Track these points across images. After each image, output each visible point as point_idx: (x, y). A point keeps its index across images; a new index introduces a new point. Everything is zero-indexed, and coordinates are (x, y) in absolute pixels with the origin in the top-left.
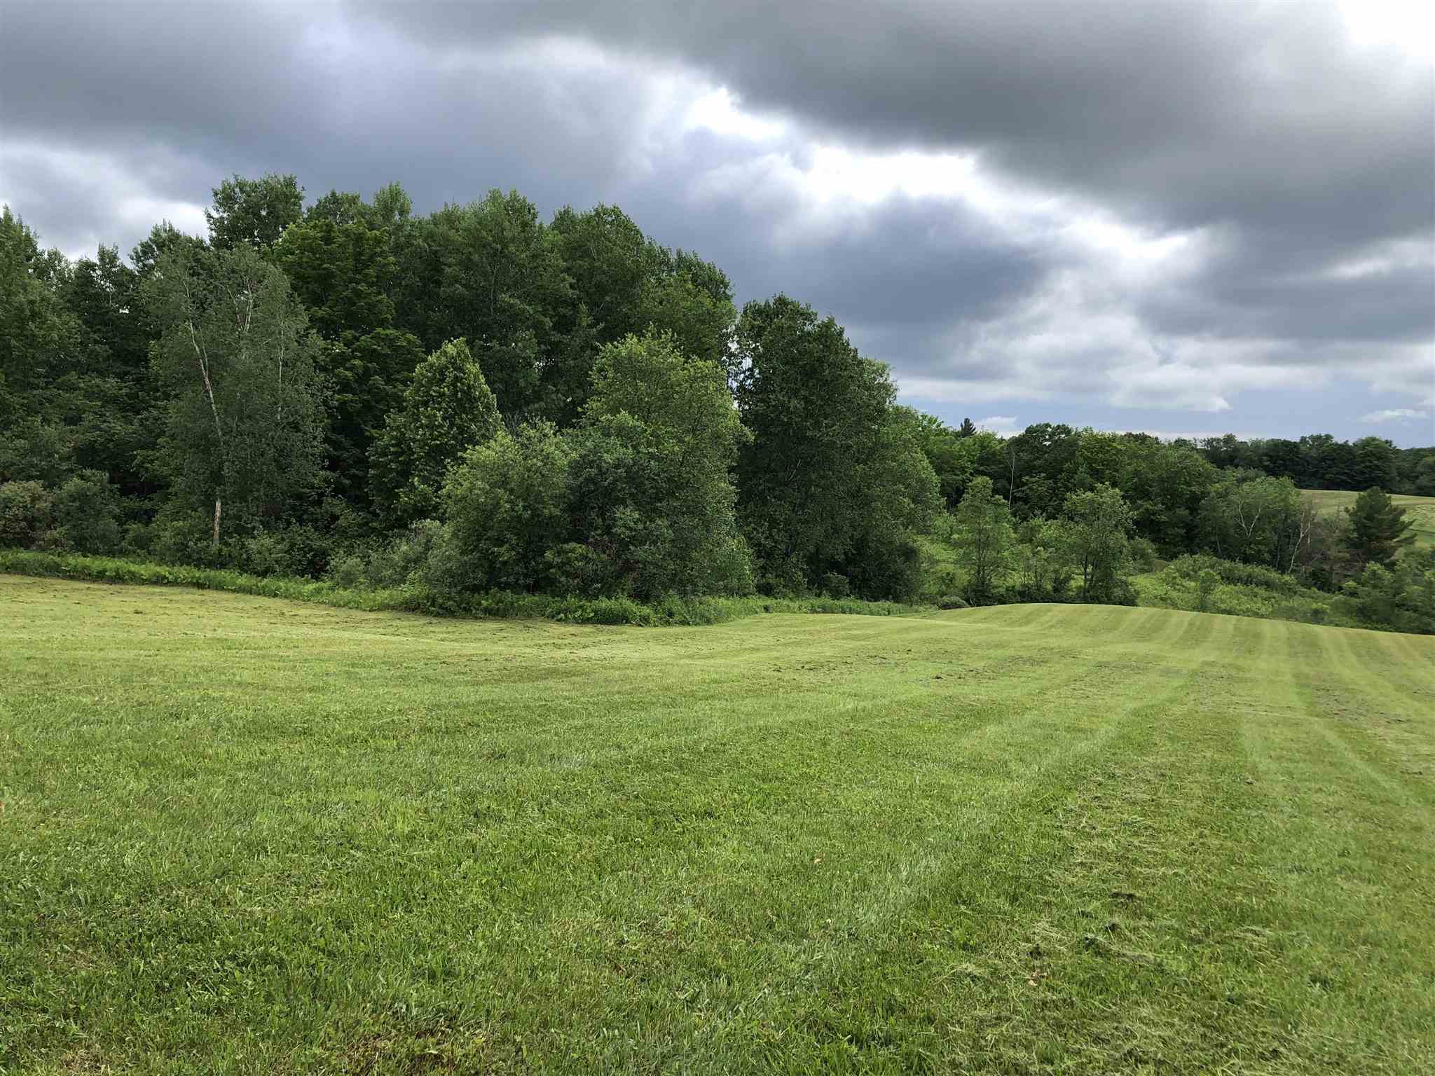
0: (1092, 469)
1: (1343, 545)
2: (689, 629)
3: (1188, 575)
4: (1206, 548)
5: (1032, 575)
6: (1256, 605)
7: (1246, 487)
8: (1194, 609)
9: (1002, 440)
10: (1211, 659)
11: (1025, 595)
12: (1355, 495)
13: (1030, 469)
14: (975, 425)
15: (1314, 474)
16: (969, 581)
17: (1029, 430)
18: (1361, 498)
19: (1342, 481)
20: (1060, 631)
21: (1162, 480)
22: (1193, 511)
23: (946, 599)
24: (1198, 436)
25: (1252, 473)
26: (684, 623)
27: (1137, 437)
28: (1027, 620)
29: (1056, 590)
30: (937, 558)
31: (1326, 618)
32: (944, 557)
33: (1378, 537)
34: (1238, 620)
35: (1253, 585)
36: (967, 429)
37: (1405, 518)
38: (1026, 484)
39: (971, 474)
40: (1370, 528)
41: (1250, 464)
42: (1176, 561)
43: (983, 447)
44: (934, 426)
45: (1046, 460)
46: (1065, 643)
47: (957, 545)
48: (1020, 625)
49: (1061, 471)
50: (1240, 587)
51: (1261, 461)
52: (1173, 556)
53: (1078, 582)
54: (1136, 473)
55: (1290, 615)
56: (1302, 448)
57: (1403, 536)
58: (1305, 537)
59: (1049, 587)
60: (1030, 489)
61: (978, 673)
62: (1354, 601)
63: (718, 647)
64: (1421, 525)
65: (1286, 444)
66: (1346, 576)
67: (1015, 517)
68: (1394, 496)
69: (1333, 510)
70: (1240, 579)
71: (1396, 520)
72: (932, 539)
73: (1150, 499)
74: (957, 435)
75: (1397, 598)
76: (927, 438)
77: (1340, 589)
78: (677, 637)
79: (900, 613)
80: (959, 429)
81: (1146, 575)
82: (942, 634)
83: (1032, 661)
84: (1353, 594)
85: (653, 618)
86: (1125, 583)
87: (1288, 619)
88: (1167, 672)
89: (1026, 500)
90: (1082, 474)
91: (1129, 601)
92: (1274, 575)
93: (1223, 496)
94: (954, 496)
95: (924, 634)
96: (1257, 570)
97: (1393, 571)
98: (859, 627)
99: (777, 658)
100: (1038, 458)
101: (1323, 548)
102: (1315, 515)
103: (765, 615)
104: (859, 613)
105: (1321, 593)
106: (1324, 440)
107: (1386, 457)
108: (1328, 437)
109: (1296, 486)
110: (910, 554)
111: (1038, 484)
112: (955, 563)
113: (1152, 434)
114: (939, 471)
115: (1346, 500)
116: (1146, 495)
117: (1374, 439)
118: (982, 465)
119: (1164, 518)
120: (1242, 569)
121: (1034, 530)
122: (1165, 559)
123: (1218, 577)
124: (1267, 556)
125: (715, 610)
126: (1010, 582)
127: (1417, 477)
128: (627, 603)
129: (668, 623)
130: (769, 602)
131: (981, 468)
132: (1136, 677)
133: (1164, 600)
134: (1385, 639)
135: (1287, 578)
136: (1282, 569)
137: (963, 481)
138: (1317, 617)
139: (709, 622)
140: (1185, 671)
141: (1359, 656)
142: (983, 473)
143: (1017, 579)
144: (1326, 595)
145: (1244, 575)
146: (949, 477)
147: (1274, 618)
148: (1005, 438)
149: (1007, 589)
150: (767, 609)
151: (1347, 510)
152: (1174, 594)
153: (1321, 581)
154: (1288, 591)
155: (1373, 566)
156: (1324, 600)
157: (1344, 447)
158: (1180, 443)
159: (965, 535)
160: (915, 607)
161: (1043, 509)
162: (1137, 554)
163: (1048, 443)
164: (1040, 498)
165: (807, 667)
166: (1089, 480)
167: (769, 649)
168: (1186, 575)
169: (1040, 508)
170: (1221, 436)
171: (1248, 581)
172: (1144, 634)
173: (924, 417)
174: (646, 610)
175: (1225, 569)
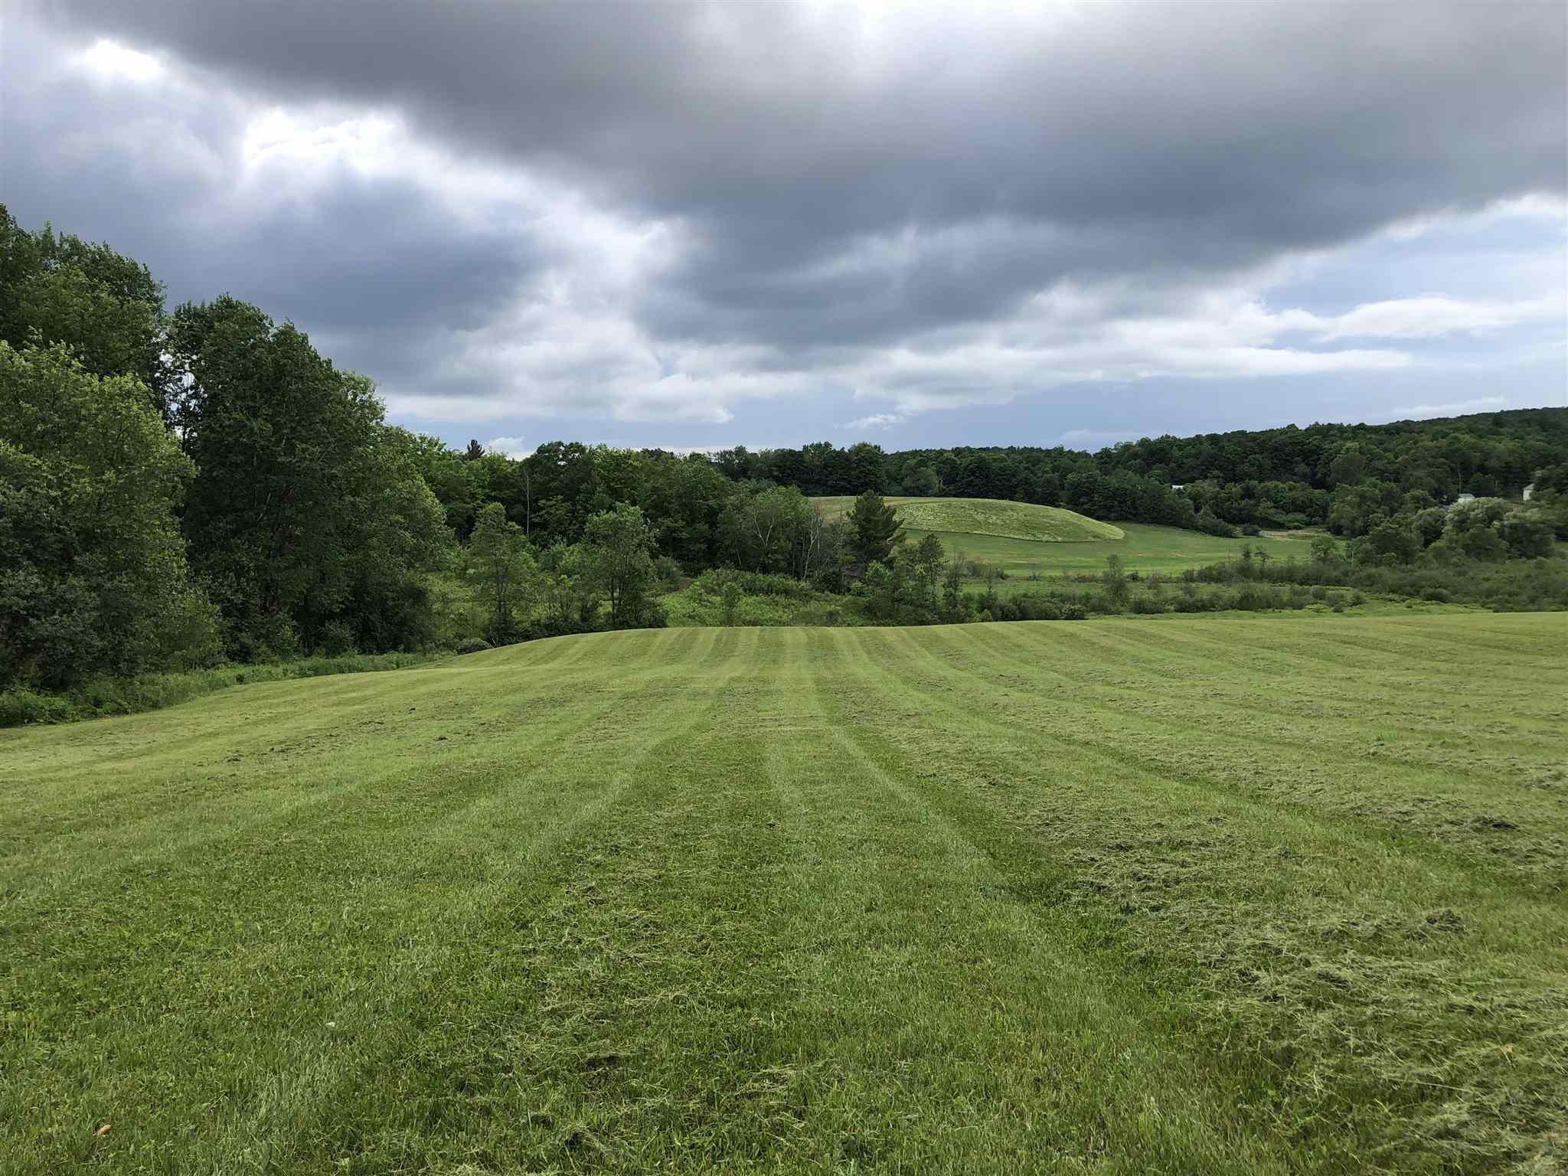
0: (609, 487)
1: (848, 548)
2: (126, 718)
3: (713, 590)
4: (728, 561)
5: (558, 605)
6: (779, 613)
7: (759, 497)
8: (722, 624)
9: (512, 463)
10: (737, 674)
11: (553, 628)
12: (854, 499)
13: (546, 492)
14: (484, 447)
15: (817, 482)
16: (490, 619)
17: (541, 450)
18: (858, 501)
19: (843, 487)
20: (588, 664)
21: (679, 497)
22: (713, 525)
23: (465, 642)
24: (712, 449)
25: (764, 483)
26: (120, 711)
27: (652, 453)
28: (552, 656)
29: (584, 619)
30: (451, 596)
31: (840, 620)
32: (460, 595)
33: (875, 538)
34: (761, 631)
35: (774, 594)
36: (475, 451)
37: (896, 518)
38: (542, 509)
39: (483, 501)
40: (869, 529)
41: (761, 475)
42: (700, 578)
43: (493, 471)
44: (435, 449)
45: (562, 482)
46: (590, 676)
47: (471, 581)
48: (546, 662)
49: (579, 492)
50: (762, 597)
51: (770, 471)
52: (697, 573)
53: (606, 608)
54: (655, 490)
55: (809, 620)
56: (807, 458)
57: (895, 535)
58: (816, 542)
59: (577, 616)
60: (548, 513)
61: (491, 726)
62: (862, 600)
63: (162, 737)
64: (910, 524)
65: (791, 453)
66: (852, 577)
67: (535, 545)
68: (885, 498)
69: (837, 515)
70: (761, 590)
71: (889, 520)
72: (445, 577)
73: (670, 516)
74: (464, 458)
75: (897, 593)
76: (428, 463)
77: (849, 590)
78: (104, 731)
79: (411, 665)
80: (465, 451)
81: (673, 594)
82: (455, 683)
83: (554, 702)
84: (860, 594)
85: (70, 708)
86: (655, 605)
87: (807, 624)
88: (695, 695)
89: (544, 526)
90: (600, 494)
91: (659, 622)
92: (791, 582)
93: (739, 508)
94: (464, 526)
95: (433, 687)
96: (775, 579)
97: (891, 568)
98: (358, 687)
99: (239, 743)
100: (553, 480)
101: (832, 553)
102: (822, 521)
103: (237, 687)
104: (361, 670)
105: (832, 595)
106: (823, 449)
107: (877, 462)
108: (827, 445)
109: (802, 493)
110: (418, 596)
111: (556, 508)
112: (473, 599)
113: (667, 449)
114: (444, 499)
115: (844, 505)
116: (666, 513)
117: (865, 445)
118: (494, 490)
119: (685, 535)
120: (763, 580)
121: (557, 557)
122: (689, 576)
123: (741, 591)
124: (783, 564)
125: (164, 689)
126: (535, 616)
127: (902, 479)
128: (28, 696)
129: (94, 715)
130: (243, 670)
131: (493, 494)
132: (664, 705)
133: (693, 618)
134: (891, 634)
135: (803, 584)
136: (798, 576)
137: (475, 509)
138: (831, 619)
139: (155, 706)
140: (712, 692)
141: (869, 653)
142: (494, 499)
143: (540, 612)
144: (838, 597)
145: (765, 586)
146: (458, 505)
147: (794, 625)
148: (517, 460)
149: (533, 624)
150: (240, 679)
151: (848, 514)
152: (702, 610)
153: (834, 584)
154: (805, 597)
155: (875, 565)
156: (835, 603)
157: (841, 453)
158: (695, 457)
159: (483, 569)
160: (429, 656)
161: (563, 533)
162: (663, 574)
163: (562, 463)
164: (560, 522)
165: (277, 748)
166: (608, 500)
167: (231, 731)
168: (712, 591)
169: (560, 533)
170: (732, 448)
171: (769, 591)
172: (674, 655)
173: (423, 439)
174: (59, 702)
175: (747, 581)
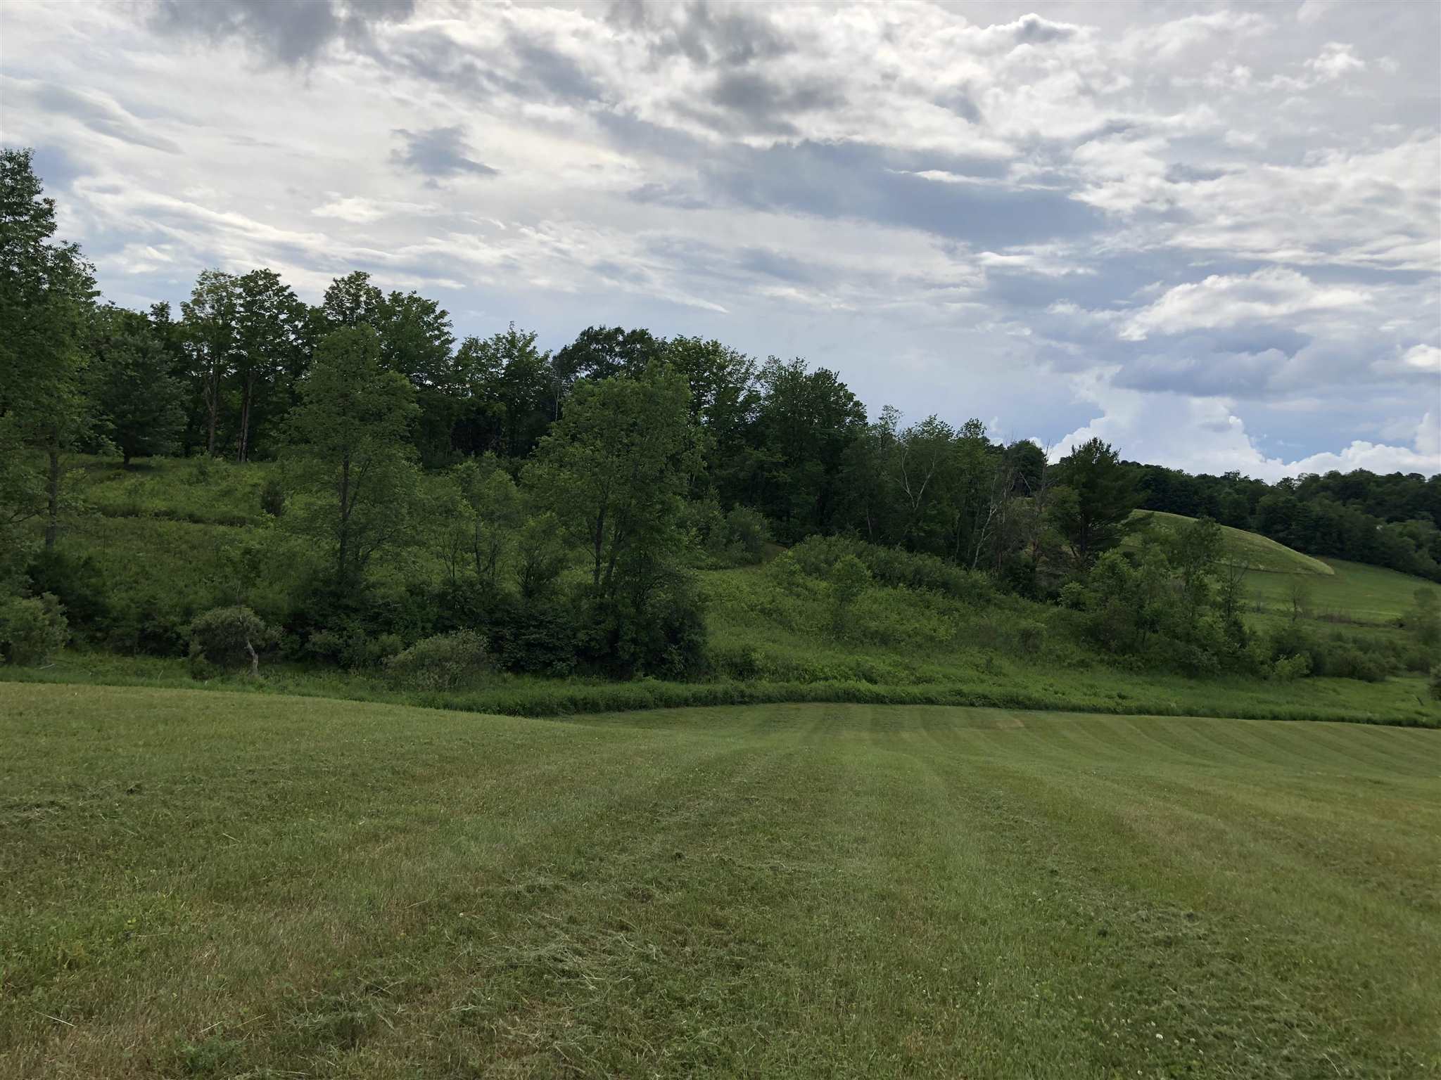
4: (850, 527)
22: (831, 466)
35: (925, 588)
42: (799, 546)
50: (903, 591)
58: (997, 515)
70: (902, 578)
77: (1055, 595)
92: (955, 572)
119: (784, 477)
122: (781, 543)
123: (866, 575)
124: (942, 540)
135: (975, 576)
136: (965, 562)
144: (1035, 606)
145: (909, 572)
156: (1034, 615)
162: (737, 534)
175: (880, 562)
